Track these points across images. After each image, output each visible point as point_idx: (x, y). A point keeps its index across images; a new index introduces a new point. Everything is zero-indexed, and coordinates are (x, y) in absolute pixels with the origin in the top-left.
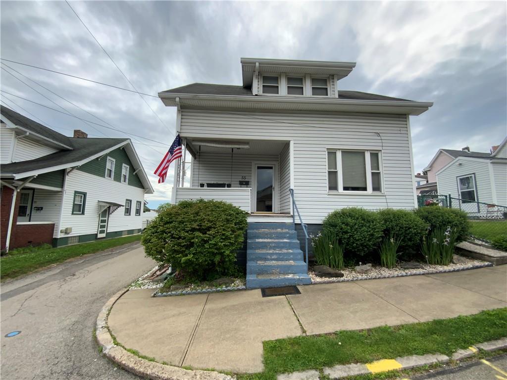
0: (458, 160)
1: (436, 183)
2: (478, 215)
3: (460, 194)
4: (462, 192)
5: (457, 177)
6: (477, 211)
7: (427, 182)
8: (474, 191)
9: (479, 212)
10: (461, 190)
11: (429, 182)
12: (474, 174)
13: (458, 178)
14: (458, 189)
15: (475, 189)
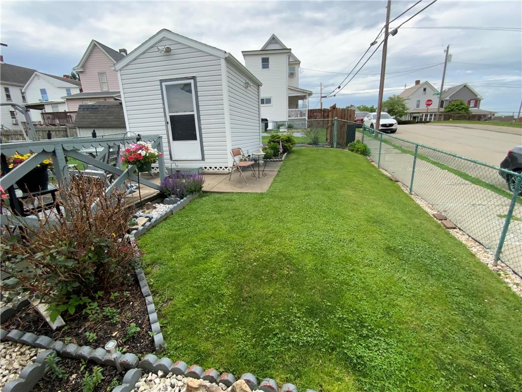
0: (161, 41)
1: (119, 92)
2: (202, 165)
3: (169, 120)
4: (171, 117)
5: (162, 81)
6: (199, 157)
7: (81, 90)
8: (194, 115)
9: (203, 159)
10: (169, 112)
11: (84, 91)
12: (194, 78)
13: (164, 84)
14: (164, 109)
15: (195, 113)
